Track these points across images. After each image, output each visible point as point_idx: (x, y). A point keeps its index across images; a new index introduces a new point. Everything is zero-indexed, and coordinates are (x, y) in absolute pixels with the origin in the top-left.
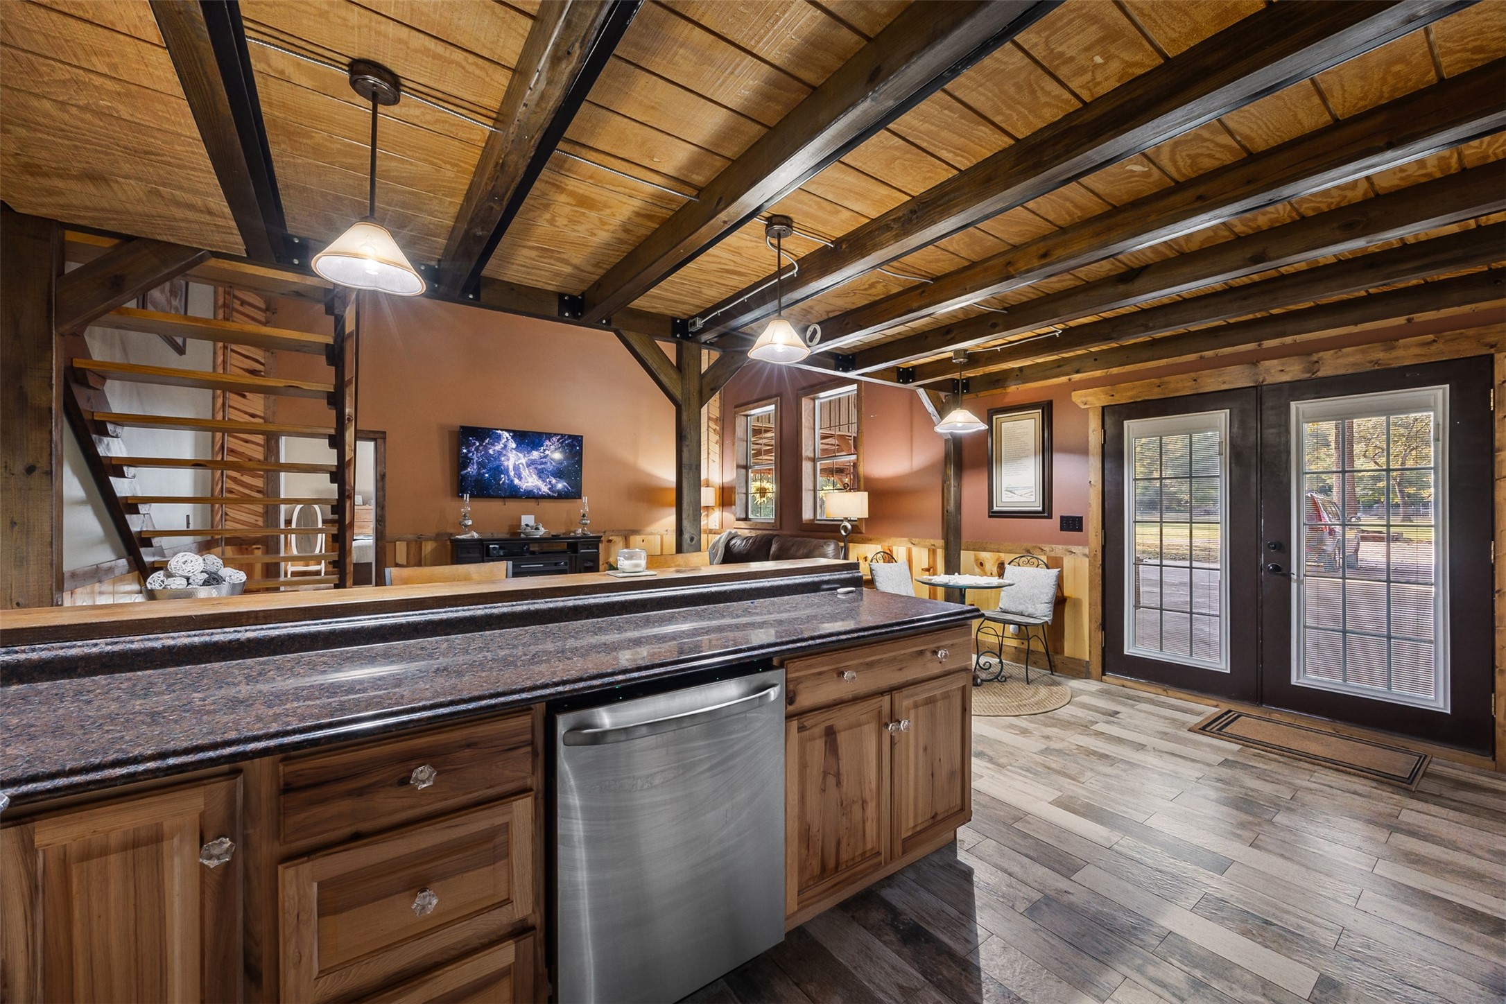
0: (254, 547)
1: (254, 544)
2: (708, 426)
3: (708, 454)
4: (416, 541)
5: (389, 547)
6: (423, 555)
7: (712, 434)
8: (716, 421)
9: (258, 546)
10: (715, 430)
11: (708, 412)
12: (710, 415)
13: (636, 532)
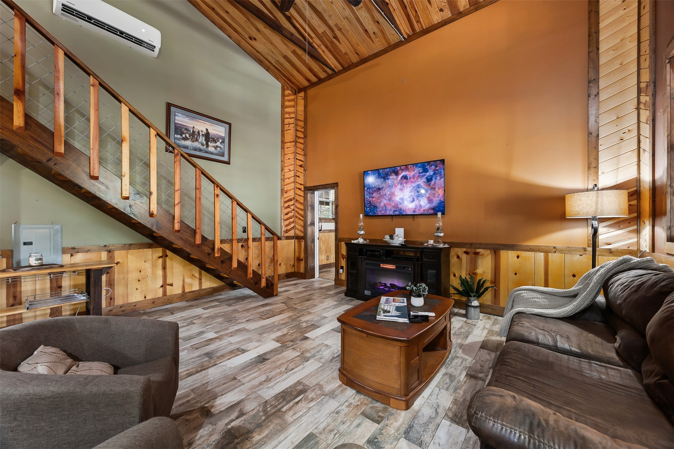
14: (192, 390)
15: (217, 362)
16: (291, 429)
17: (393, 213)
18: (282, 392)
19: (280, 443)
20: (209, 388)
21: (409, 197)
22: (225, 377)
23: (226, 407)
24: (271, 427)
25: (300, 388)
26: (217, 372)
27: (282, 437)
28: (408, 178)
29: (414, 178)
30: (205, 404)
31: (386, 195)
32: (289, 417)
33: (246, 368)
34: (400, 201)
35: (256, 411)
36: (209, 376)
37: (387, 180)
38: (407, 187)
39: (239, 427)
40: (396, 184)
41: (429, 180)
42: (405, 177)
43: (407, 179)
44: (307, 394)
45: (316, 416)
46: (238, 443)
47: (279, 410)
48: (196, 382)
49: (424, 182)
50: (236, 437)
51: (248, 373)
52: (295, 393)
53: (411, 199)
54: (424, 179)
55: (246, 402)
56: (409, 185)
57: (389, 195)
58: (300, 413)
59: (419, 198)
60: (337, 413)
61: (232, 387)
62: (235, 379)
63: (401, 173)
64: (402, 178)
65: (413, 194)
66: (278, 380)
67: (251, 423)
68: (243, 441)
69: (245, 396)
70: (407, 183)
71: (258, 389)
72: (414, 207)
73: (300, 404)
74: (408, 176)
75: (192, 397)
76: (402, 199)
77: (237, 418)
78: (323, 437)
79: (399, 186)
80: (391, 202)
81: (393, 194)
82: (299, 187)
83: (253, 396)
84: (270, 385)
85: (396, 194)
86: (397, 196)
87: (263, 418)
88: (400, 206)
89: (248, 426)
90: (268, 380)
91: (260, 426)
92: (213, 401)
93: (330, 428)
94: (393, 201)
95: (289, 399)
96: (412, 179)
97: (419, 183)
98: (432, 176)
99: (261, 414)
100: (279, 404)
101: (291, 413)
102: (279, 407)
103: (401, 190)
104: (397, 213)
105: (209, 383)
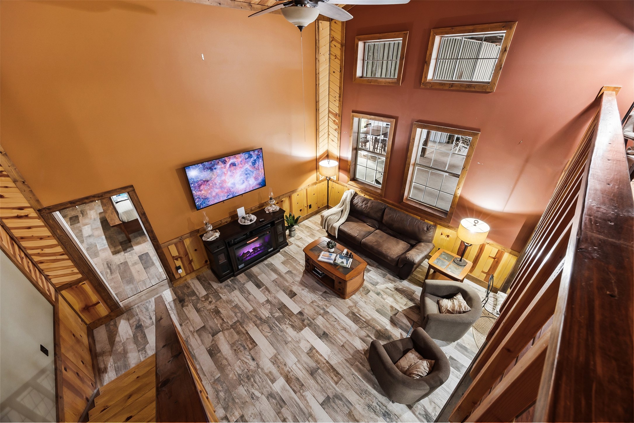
0: (81, 284)
1: (80, 283)
2: (329, 117)
3: (329, 135)
4: (180, 242)
5: (165, 250)
6: (186, 247)
7: (332, 124)
8: (335, 115)
9: (83, 283)
10: (334, 121)
11: (329, 107)
12: (330, 109)
13: (294, 191)
14: (352, 365)
15: (325, 361)
16: (374, 317)
17: (227, 198)
18: (354, 322)
19: (381, 320)
20: (351, 357)
21: (240, 181)
22: (340, 351)
23: (364, 343)
24: (374, 324)
25: (351, 315)
26: (335, 358)
27: (378, 320)
28: (237, 165)
29: (241, 164)
30: (362, 354)
31: (216, 184)
32: (369, 318)
33: (333, 343)
34: (232, 186)
35: (366, 331)
36: (340, 361)
37: (214, 170)
38: (237, 173)
39: (375, 335)
40: (226, 172)
41: (254, 163)
42: (233, 164)
43: (235, 165)
44: (355, 312)
45: (367, 309)
46: (382, 333)
47: (365, 322)
48: (345, 367)
49: (250, 165)
50: (380, 335)
51: (338, 340)
52: (354, 317)
53: (242, 181)
54: (250, 164)
55: (361, 336)
56: (238, 171)
57: (220, 183)
58: (367, 314)
59: (248, 179)
60: (366, 302)
61: (350, 345)
62: (343, 346)
63: (229, 161)
64: (230, 165)
65: (242, 177)
66: (345, 324)
67: (373, 331)
68: (381, 332)
69: (357, 337)
70: (235, 169)
71: (351, 333)
72: (245, 187)
73: (361, 314)
74: (236, 162)
75: (357, 363)
76: (234, 184)
77: (370, 337)
78: (377, 307)
79: (229, 173)
80: (223, 189)
81: (224, 181)
82: (16, 215)
83: (356, 334)
84: (349, 328)
85: (227, 180)
86: (228, 182)
87: (369, 327)
88: (232, 190)
89: (374, 331)
90: (345, 329)
91: (374, 328)
92: (360, 351)
93: (373, 305)
94: (224, 188)
95: (358, 319)
96: (240, 165)
97: (246, 167)
98: (255, 160)
99: (367, 328)
100: (361, 322)
101: (366, 317)
102: (363, 322)
103: (231, 176)
104: (231, 196)
105: (346, 358)
